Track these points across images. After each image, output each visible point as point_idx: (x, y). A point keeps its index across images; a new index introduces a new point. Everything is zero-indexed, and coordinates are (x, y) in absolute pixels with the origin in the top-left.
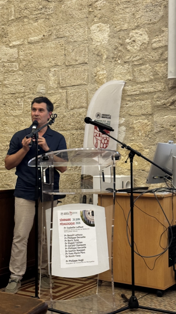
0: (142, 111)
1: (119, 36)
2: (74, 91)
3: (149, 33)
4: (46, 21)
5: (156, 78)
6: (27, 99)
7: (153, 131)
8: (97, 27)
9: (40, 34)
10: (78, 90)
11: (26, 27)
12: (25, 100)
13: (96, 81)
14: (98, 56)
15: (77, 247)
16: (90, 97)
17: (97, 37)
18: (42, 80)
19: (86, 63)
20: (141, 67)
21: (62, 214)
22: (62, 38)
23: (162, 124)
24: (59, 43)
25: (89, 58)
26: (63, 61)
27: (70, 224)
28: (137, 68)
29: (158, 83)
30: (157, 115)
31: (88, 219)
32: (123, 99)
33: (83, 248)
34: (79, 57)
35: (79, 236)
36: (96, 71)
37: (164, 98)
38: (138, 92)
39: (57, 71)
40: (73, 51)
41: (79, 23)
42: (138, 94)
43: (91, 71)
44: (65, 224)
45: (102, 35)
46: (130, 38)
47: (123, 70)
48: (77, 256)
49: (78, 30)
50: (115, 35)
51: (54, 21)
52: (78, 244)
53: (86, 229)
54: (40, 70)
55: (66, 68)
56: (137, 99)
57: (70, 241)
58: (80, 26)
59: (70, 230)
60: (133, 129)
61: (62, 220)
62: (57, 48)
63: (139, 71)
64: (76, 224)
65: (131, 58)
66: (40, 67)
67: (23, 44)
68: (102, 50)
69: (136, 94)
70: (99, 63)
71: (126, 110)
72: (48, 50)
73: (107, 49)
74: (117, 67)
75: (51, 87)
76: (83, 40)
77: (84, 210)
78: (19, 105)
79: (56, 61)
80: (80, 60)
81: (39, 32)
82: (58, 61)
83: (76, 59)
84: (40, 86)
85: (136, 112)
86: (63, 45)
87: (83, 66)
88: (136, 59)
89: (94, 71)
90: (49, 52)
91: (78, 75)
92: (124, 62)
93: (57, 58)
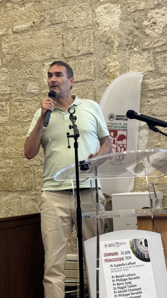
1: (134, 18)
2: (77, 88)
4: (36, 5)
6: (14, 102)
8: (104, 8)
9: (29, 21)
10: (82, 88)
11: (10, 14)
12: (11, 104)
13: (106, 75)
14: (107, 44)
16: (99, 96)
17: (104, 21)
18: (34, 77)
19: (92, 53)
20: (165, 55)
21: (106, 245)
22: (58, 25)
24: (55, 31)
25: (95, 47)
26: (60, 53)
27: (118, 260)
28: (160, 56)
31: (141, 251)
32: (142, 95)
33: (138, 293)
34: (82, 46)
35: (131, 277)
36: (105, 63)
40: (74, 39)
41: (80, 5)
42: (163, 87)
43: (99, 63)
44: (111, 260)
45: (111, 18)
46: (148, 19)
47: (141, 60)
49: (79, 14)
50: (129, 17)
51: (46, 4)
52: (131, 288)
53: (139, 266)
54: (29, 65)
56: (162, 94)
57: (120, 284)
58: (82, 8)
59: (119, 268)
61: (106, 254)
62: (51, 37)
63: (163, 59)
64: (126, 259)
65: (152, 44)
66: (30, 61)
67: (6, 34)
68: (112, 36)
69: (160, 88)
70: (109, 52)
71: (147, 109)
72: (40, 40)
73: (118, 34)
74: (133, 56)
75: (46, 85)
76: (87, 25)
77: (134, 239)
78: (4, 110)
79: (51, 53)
80: (84, 50)
81: (27, 18)
82: (54, 53)
83: (78, 49)
84: (30, 85)
85: (162, 110)
86: (59, 33)
87: (88, 57)
88: (158, 44)
89: (102, 63)
90: (41, 42)
91: (82, 69)
92: (142, 49)
93: (52, 49)
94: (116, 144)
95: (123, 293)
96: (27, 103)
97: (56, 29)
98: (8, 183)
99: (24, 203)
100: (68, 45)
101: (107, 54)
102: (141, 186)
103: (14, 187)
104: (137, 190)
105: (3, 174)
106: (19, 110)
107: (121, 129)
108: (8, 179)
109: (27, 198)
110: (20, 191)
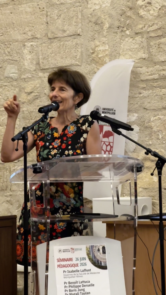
0: (163, 103)
13: (94, 60)
14: (96, 24)
18: (13, 59)
19: (79, 35)
20: (160, 40)
21: (60, 251)
24: (39, 7)
25: (82, 27)
26: (44, 32)
27: (72, 266)
28: (154, 42)
32: (133, 85)
34: (68, 25)
35: (84, 284)
36: (93, 46)
38: (156, 76)
39: (35, 46)
40: (60, 17)
42: (155, 78)
43: (86, 46)
47: (133, 45)
53: (95, 273)
54: (9, 44)
56: (155, 85)
57: (72, 291)
59: (72, 275)
60: (150, 129)
61: (60, 260)
62: (34, 13)
63: (157, 46)
65: (146, 27)
66: (10, 41)
68: (102, 16)
69: (153, 78)
70: (99, 34)
71: (138, 102)
72: (22, 16)
73: (109, 14)
74: (125, 40)
75: (26, 69)
76: (75, 2)
77: (91, 246)
79: (33, 31)
80: (70, 31)
83: (64, 28)
84: (9, 68)
85: (154, 104)
86: (43, 9)
87: (74, 38)
88: (153, 28)
89: (90, 46)
90: (23, 19)
91: (67, 52)
92: (135, 33)
93: (34, 27)
96: (4, 89)
97: (39, 4)
100: (53, 23)
101: (96, 36)
102: (128, 191)
109: (1, 200)
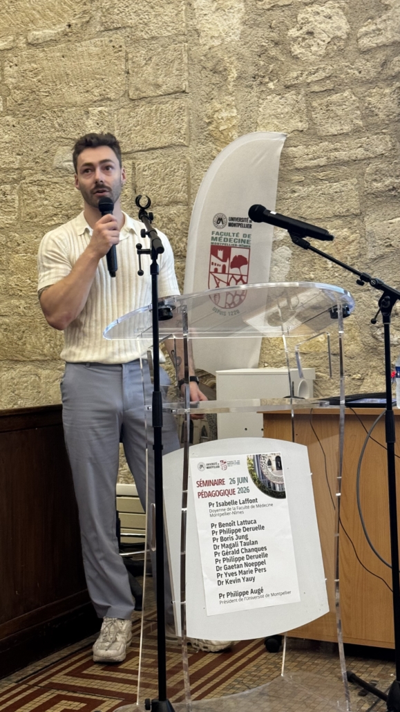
0: (334, 207)
1: (269, 22)
2: (153, 161)
3: (350, 11)
5: (369, 123)
6: (29, 186)
7: (365, 256)
9: (59, 22)
10: (164, 161)
11: (22, 6)
12: (21, 189)
13: (212, 136)
14: (214, 73)
15: (244, 555)
16: (197, 177)
17: (211, 26)
18: (68, 137)
19: (184, 92)
20: (329, 98)
21: (202, 466)
22: (118, 32)
23: (388, 238)
24: (112, 44)
25: (190, 78)
26: (122, 88)
27: (224, 494)
28: (318, 101)
29: (376, 136)
30: (373, 216)
31: (269, 477)
32: (282, 178)
33: (260, 556)
34: (165, 76)
35: (247, 526)
36: (210, 112)
37: (392, 174)
38: (323, 161)
39: (106, 114)
40: (149, 62)
42: (322, 164)
43: (197, 111)
44: (210, 494)
45: (225, 20)
46: (298, 25)
47: (282, 107)
48: (247, 580)
49: (161, 10)
50: (259, 19)
52: (247, 547)
53: (264, 506)
54: (60, 111)
55: (131, 105)
56: (320, 177)
57: (226, 539)
59: (224, 510)
61: (202, 482)
62: (104, 56)
63: (325, 107)
64: (239, 493)
65: (304, 75)
66: (61, 104)
67: (13, 48)
68: (226, 58)
69: (316, 164)
70: (219, 90)
71: (290, 206)
72: (82, 61)
73: (237, 54)
74: (267, 99)
76: (176, 34)
77: (257, 456)
78: (7, 202)
79: (103, 88)
80: (169, 85)
81: (56, 17)
82: (109, 88)
83: (157, 81)
84: (61, 153)
85: (319, 209)
86: (120, 49)
87: (176, 98)
88: (317, 77)
89: (205, 111)
90: (84, 67)
91: (164, 123)
92: (285, 86)
93: (105, 80)
94: (228, 274)
95: (231, 555)
96: (54, 188)
97: (113, 40)
98: (14, 346)
99: (47, 385)
100: (137, 73)
101: (215, 93)
102: (273, 357)
103: (26, 353)
104: (266, 365)
105: (4, 327)
106: (38, 203)
107: (238, 244)
108: (15, 338)
109: (52, 375)
110: (38, 360)
